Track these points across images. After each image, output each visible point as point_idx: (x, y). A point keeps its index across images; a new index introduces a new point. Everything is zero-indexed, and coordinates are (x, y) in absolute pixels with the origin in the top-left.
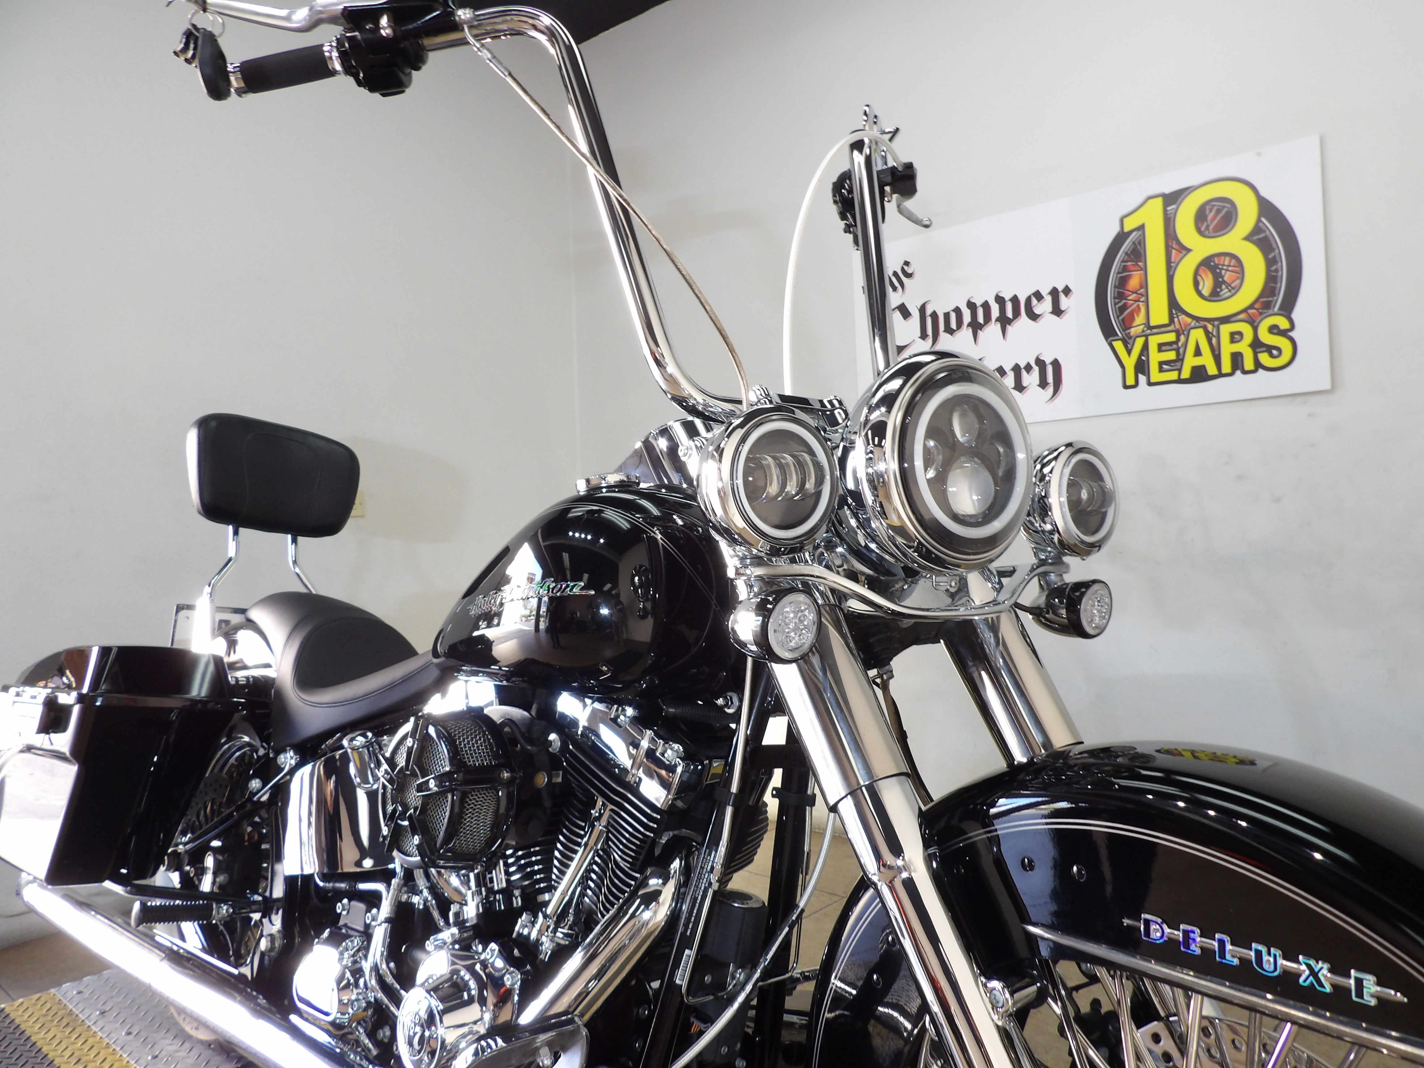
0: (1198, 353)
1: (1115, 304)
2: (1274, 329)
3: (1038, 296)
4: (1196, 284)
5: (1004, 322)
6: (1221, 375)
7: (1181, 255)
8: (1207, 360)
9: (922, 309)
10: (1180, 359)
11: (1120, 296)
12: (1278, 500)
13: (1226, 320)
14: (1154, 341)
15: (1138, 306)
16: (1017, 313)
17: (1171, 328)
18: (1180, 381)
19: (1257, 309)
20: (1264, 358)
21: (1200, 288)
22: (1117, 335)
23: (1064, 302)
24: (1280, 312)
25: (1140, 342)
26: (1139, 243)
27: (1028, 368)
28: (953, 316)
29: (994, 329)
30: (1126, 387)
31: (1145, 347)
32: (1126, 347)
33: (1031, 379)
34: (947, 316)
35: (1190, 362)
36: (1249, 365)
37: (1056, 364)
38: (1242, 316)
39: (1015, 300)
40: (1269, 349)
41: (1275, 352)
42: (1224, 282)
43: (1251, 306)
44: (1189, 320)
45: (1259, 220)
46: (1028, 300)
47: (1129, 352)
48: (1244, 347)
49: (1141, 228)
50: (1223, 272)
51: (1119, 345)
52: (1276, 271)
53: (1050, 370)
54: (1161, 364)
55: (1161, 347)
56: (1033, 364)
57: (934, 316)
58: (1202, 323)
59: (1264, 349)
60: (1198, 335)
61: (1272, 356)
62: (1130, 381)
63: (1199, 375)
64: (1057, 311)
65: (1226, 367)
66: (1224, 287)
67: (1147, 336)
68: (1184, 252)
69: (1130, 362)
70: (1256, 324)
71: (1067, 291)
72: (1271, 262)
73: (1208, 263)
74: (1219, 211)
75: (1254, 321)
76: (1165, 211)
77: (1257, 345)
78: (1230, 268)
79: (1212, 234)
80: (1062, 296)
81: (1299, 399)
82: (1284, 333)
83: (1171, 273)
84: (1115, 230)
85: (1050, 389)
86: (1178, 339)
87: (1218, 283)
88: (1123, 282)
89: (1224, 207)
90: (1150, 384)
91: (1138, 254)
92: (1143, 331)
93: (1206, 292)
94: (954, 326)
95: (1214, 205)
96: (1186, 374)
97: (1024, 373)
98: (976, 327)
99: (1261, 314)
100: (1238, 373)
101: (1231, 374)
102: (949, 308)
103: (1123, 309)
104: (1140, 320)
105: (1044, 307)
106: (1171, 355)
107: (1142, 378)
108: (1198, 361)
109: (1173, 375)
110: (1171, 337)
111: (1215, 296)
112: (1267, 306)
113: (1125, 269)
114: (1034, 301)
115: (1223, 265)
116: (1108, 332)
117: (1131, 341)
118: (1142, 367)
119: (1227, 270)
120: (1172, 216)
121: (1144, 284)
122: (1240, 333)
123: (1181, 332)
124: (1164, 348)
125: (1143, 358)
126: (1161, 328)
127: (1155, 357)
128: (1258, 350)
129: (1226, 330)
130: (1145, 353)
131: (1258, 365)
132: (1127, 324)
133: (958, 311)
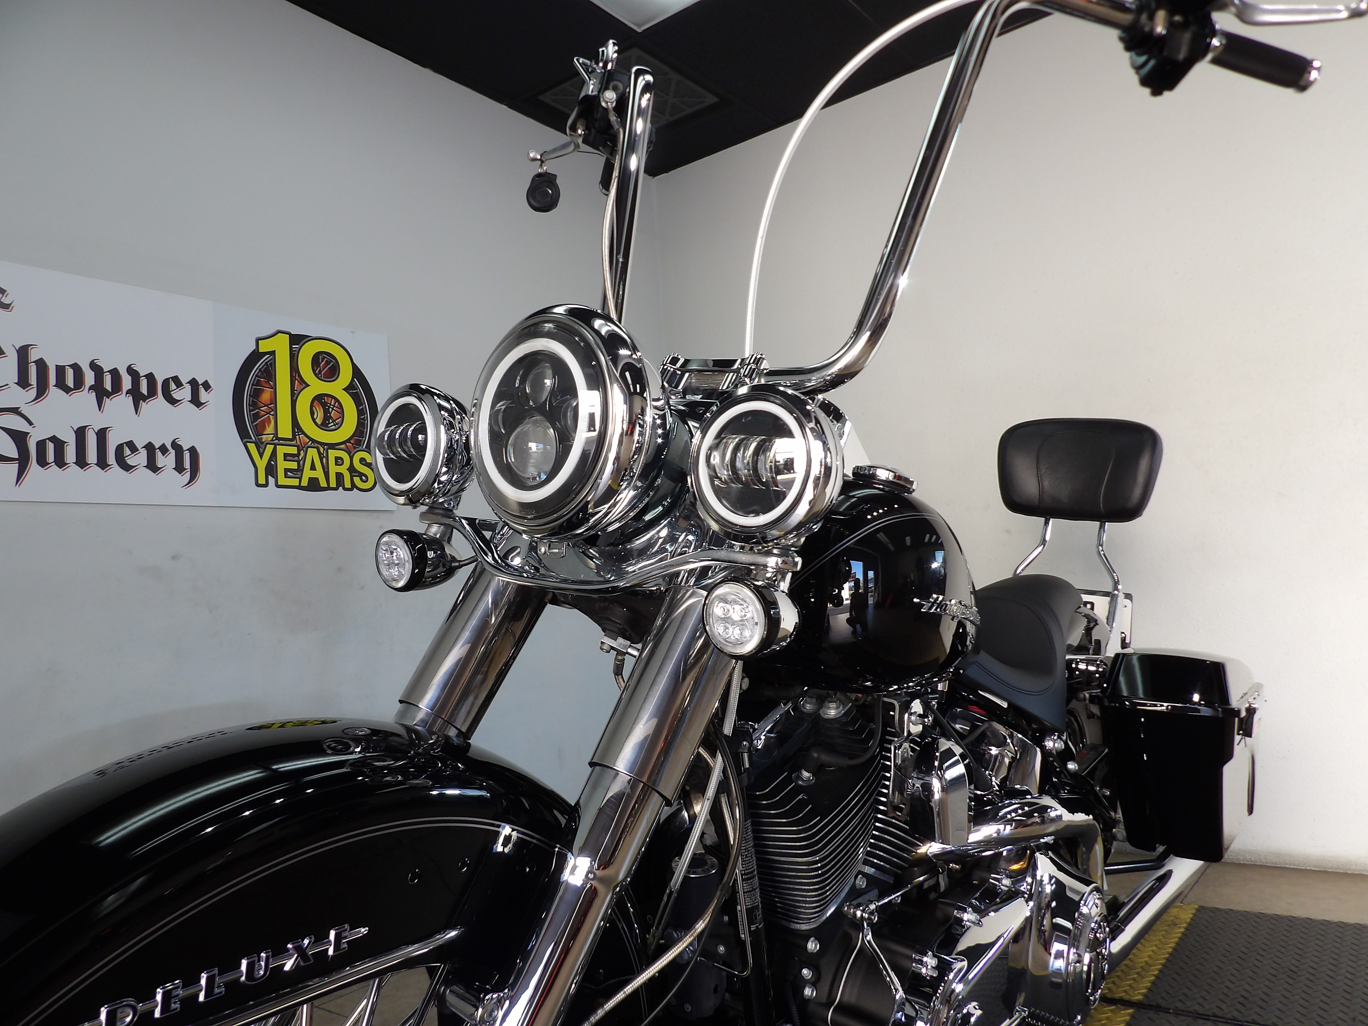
0: (313, 468)
1: (250, 411)
2: (362, 460)
3: (176, 380)
4: (312, 413)
5: (138, 398)
6: (328, 488)
7: (302, 387)
8: (319, 474)
9: (23, 352)
10: (300, 470)
11: (254, 405)
12: (362, 588)
13: (333, 446)
14: (281, 450)
15: (269, 417)
16: (152, 392)
17: (294, 442)
18: (300, 487)
19: (353, 444)
20: (357, 480)
21: (315, 417)
22: (252, 439)
23: (204, 396)
24: (366, 449)
25: (270, 448)
26: (271, 364)
27: (164, 449)
28: (70, 374)
29: (122, 402)
30: (258, 485)
31: (274, 454)
32: (259, 451)
33: (167, 461)
34: (60, 370)
35: (308, 474)
36: (348, 484)
37: (193, 452)
38: (343, 446)
39: (151, 378)
40: (361, 475)
41: (364, 478)
42: (331, 417)
43: (348, 441)
44: (308, 440)
45: (352, 380)
46: (166, 383)
47: (261, 455)
48: (343, 469)
49: (273, 353)
50: (331, 409)
51: (252, 447)
52: (364, 419)
53: (187, 456)
54: (286, 470)
55: (287, 457)
56: (169, 446)
57: (41, 365)
58: (316, 445)
59: (357, 474)
60: (312, 453)
61: (361, 479)
62: (262, 481)
63: (314, 485)
64: (196, 401)
65: (333, 484)
66: (331, 421)
67: (275, 445)
68: (304, 385)
69: (262, 464)
70: (352, 455)
71: (207, 386)
72: (360, 413)
73: (320, 399)
74: (328, 363)
75: (351, 453)
76: (291, 348)
77: (352, 469)
78: (335, 408)
79: (322, 378)
80: (202, 390)
81: (375, 514)
82: (369, 465)
83: (295, 398)
84: (253, 347)
85: (187, 476)
86: (299, 454)
87: (327, 417)
88: (256, 394)
89: (332, 361)
90: (278, 486)
91: (269, 373)
92: (272, 440)
93: (319, 421)
94: (70, 382)
95: (325, 357)
96: (305, 483)
97: (159, 454)
98: (101, 394)
99: (355, 448)
100: (341, 488)
101: (336, 489)
102: (65, 361)
103: (256, 417)
104: (270, 429)
105: (184, 394)
106: (294, 465)
107: (271, 480)
108: (313, 474)
109: (295, 482)
110: (294, 450)
111: (324, 426)
112: (359, 443)
113: (258, 383)
114: (173, 386)
115: (331, 405)
116: (243, 434)
117: (263, 446)
118: (271, 470)
119: (333, 409)
120: (296, 352)
121: (274, 400)
122: (341, 459)
123: (301, 448)
124: (288, 458)
125: (272, 462)
126: (286, 441)
127: (282, 465)
128: (353, 474)
129: (333, 454)
130: (274, 458)
131: (354, 486)
132: (259, 431)
133: (76, 368)
